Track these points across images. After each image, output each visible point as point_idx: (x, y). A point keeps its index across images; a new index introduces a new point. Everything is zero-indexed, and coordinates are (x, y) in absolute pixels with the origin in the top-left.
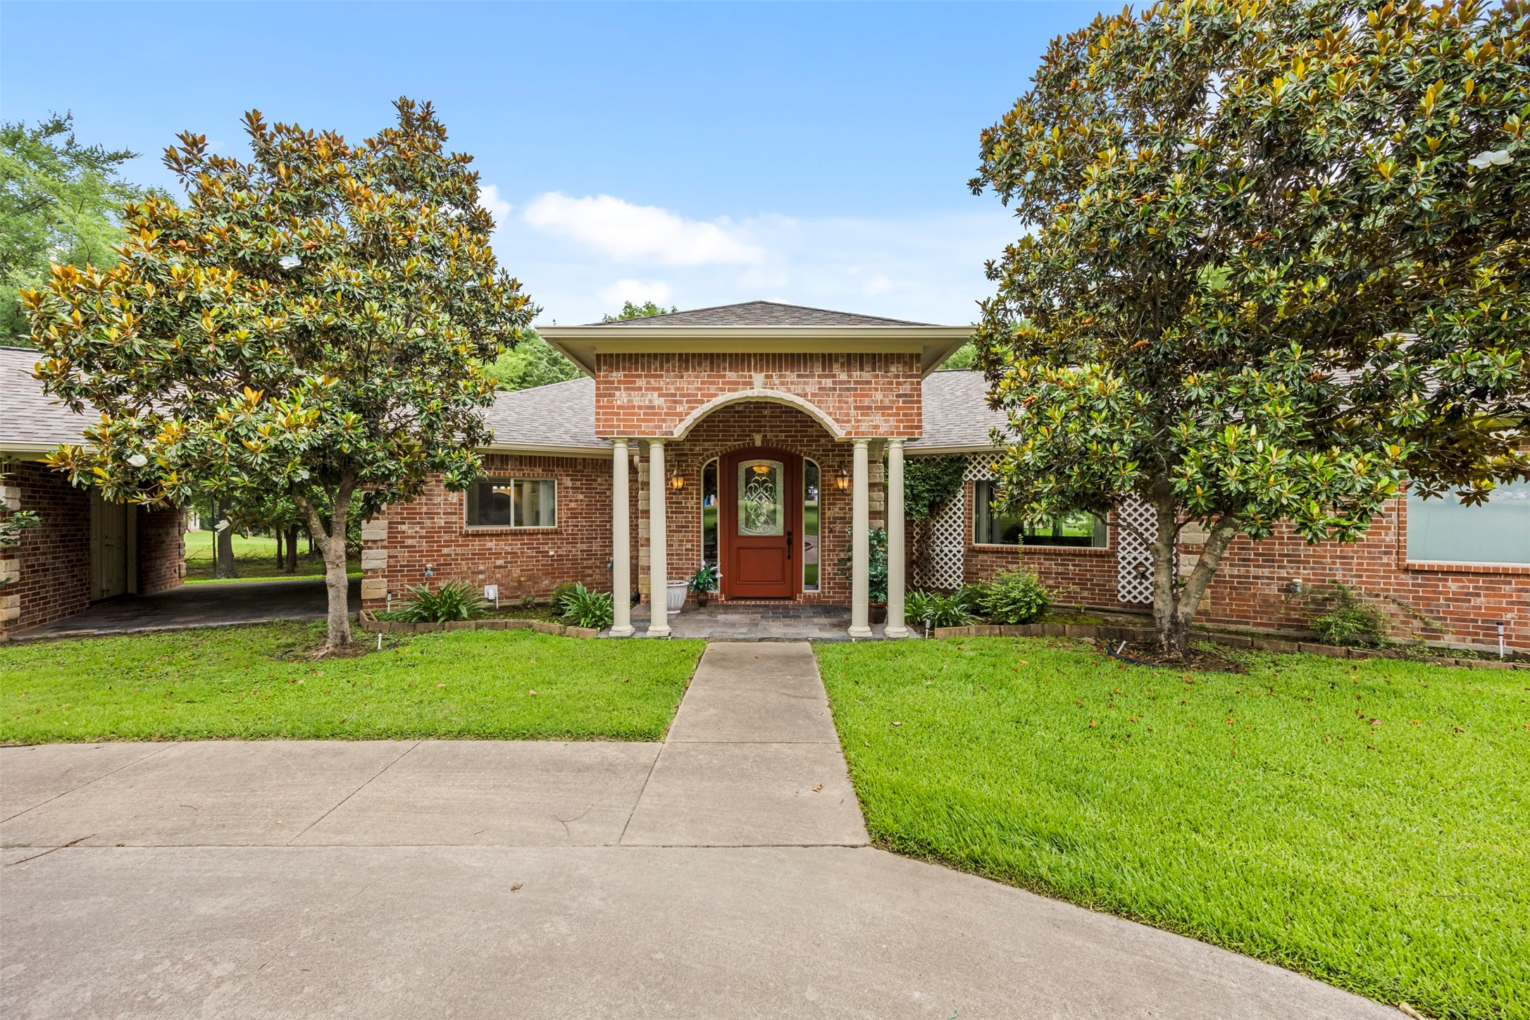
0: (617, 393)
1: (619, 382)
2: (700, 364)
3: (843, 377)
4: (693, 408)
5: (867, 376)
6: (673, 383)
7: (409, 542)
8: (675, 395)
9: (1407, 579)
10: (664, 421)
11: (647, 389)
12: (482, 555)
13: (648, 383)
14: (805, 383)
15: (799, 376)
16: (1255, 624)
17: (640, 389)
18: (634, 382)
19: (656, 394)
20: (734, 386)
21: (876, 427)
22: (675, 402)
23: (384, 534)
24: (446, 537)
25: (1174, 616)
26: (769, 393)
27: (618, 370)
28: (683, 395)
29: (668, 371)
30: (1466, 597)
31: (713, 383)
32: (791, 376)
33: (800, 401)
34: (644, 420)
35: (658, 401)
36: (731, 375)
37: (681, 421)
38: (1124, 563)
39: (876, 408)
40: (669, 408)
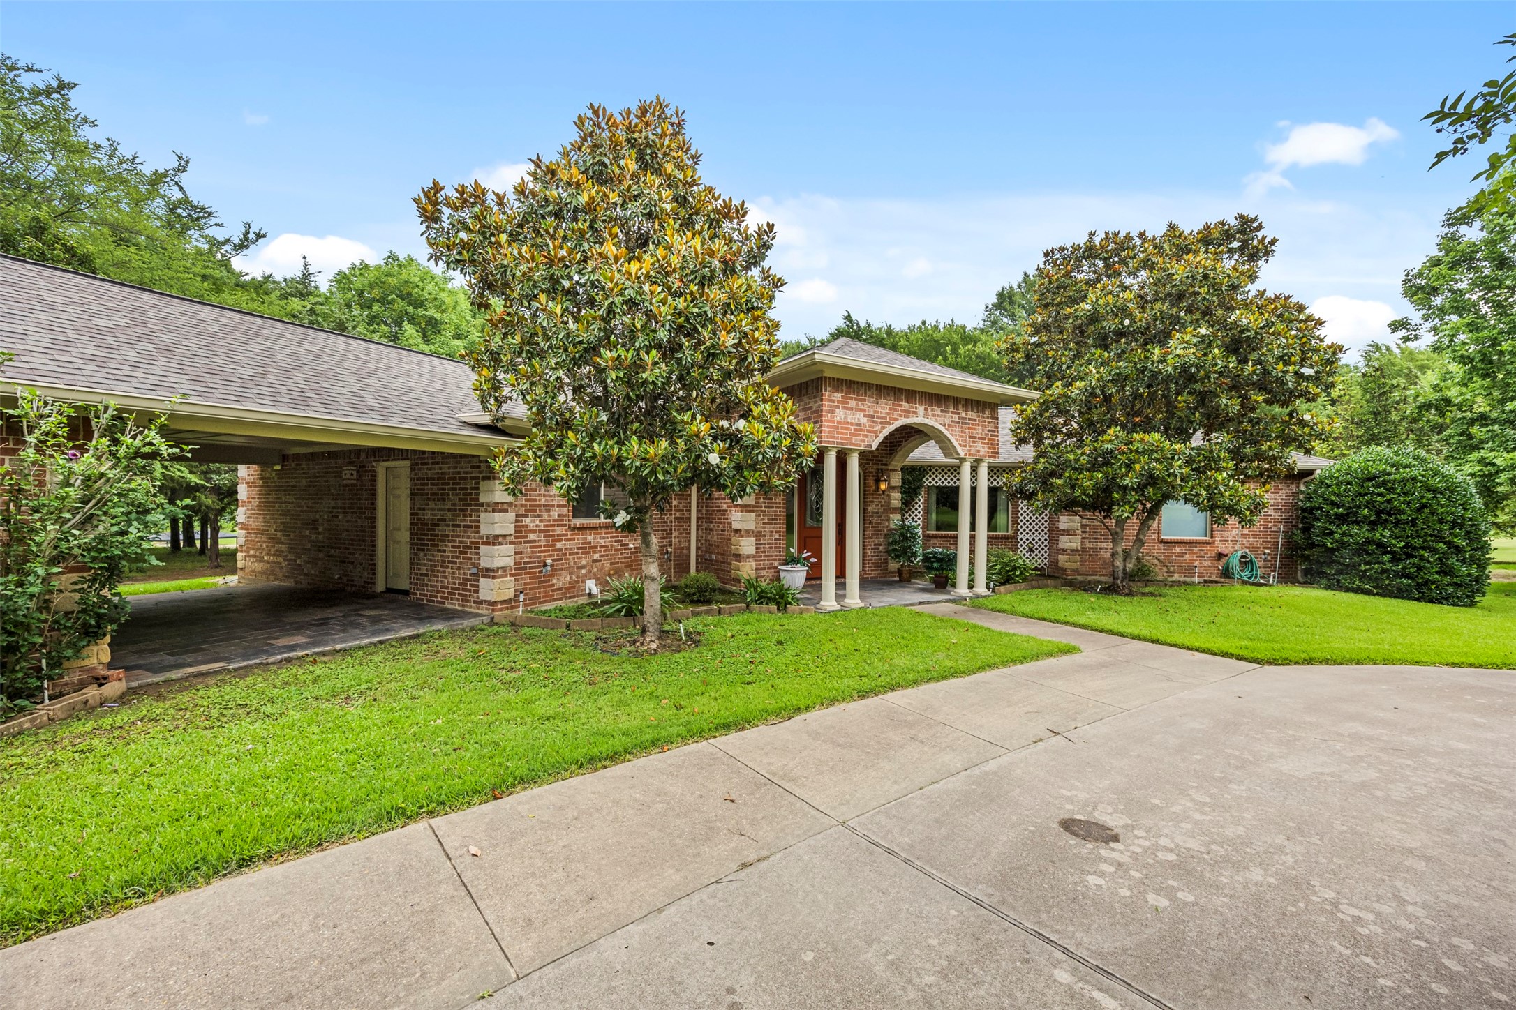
0: (837, 411)
1: (839, 401)
2: (888, 395)
3: (963, 415)
4: (884, 428)
5: (974, 415)
6: (872, 407)
7: (532, 536)
8: (873, 417)
9: (1161, 546)
10: (866, 436)
11: (856, 410)
12: (585, 549)
13: (857, 405)
14: (945, 417)
15: (942, 411)
16: (1101, 575)
17: (852, 409)
18: (848, 403)
19: (862, 414)
20: (907, 413)
21: (978, 451)
22: (873, 422)
23: (511, 529)
24: (558, 531)
25: (1124, 569)
26: (926, 421)
27: (837, 391)
28: (878, 417)
29: (869, 397)
30: (1181, 555)
31: (895, 410)
32: (938, 411)
33: (942, 429)
34: (854, 435)
35: (864, 421)
36: (906, 406)
37: (876, 437)
38: (1021, 543)
39: (979, 438)
40: (870, 426)
